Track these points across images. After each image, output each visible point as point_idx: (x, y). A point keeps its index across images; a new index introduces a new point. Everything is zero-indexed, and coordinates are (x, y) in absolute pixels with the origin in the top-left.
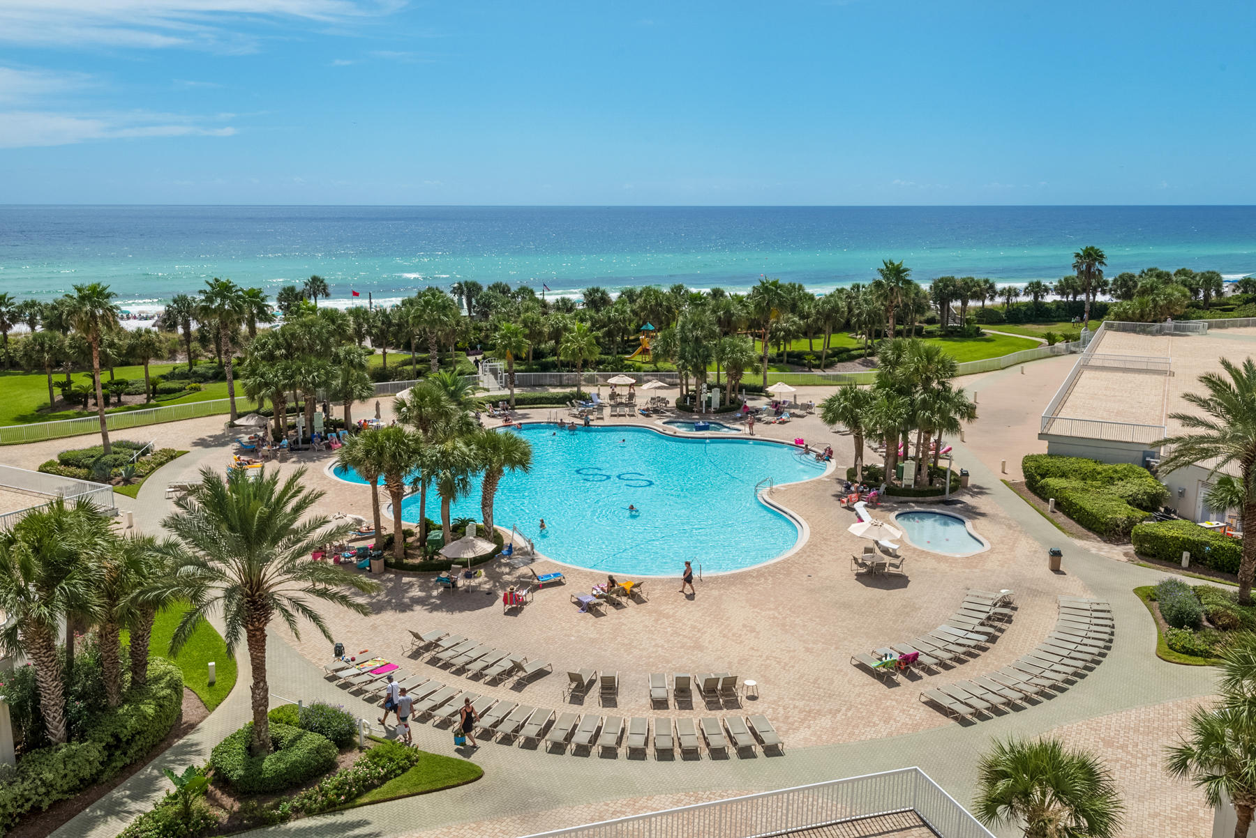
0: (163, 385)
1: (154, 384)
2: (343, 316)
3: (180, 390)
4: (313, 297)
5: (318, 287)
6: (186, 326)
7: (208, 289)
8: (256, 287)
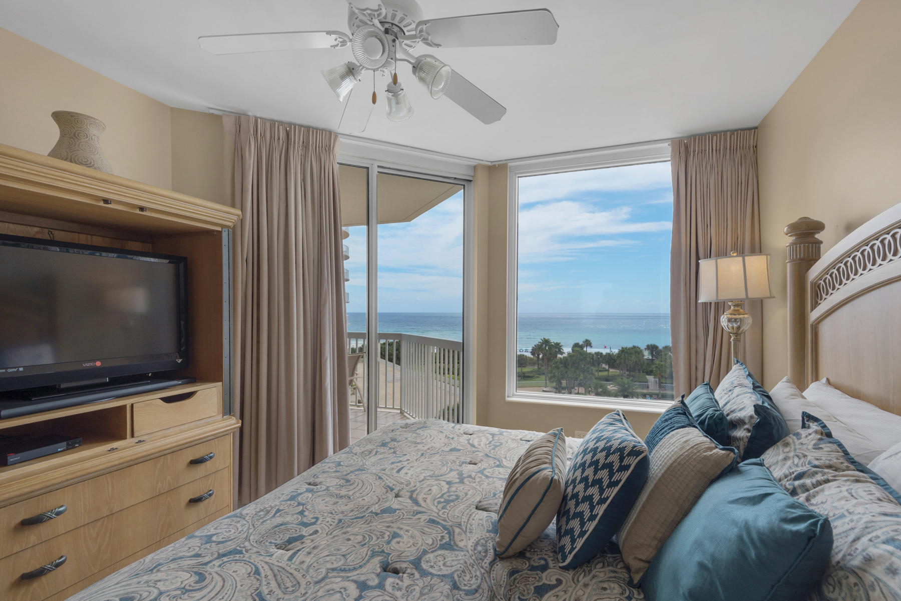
0: (526, 375)
1: (524, 373)
2: (593, 355)
3: (532, 377)
4: (585, 347)
5: (588, 343)
6: (538, 355)
7: (541, 341)
8: (558, 342)
